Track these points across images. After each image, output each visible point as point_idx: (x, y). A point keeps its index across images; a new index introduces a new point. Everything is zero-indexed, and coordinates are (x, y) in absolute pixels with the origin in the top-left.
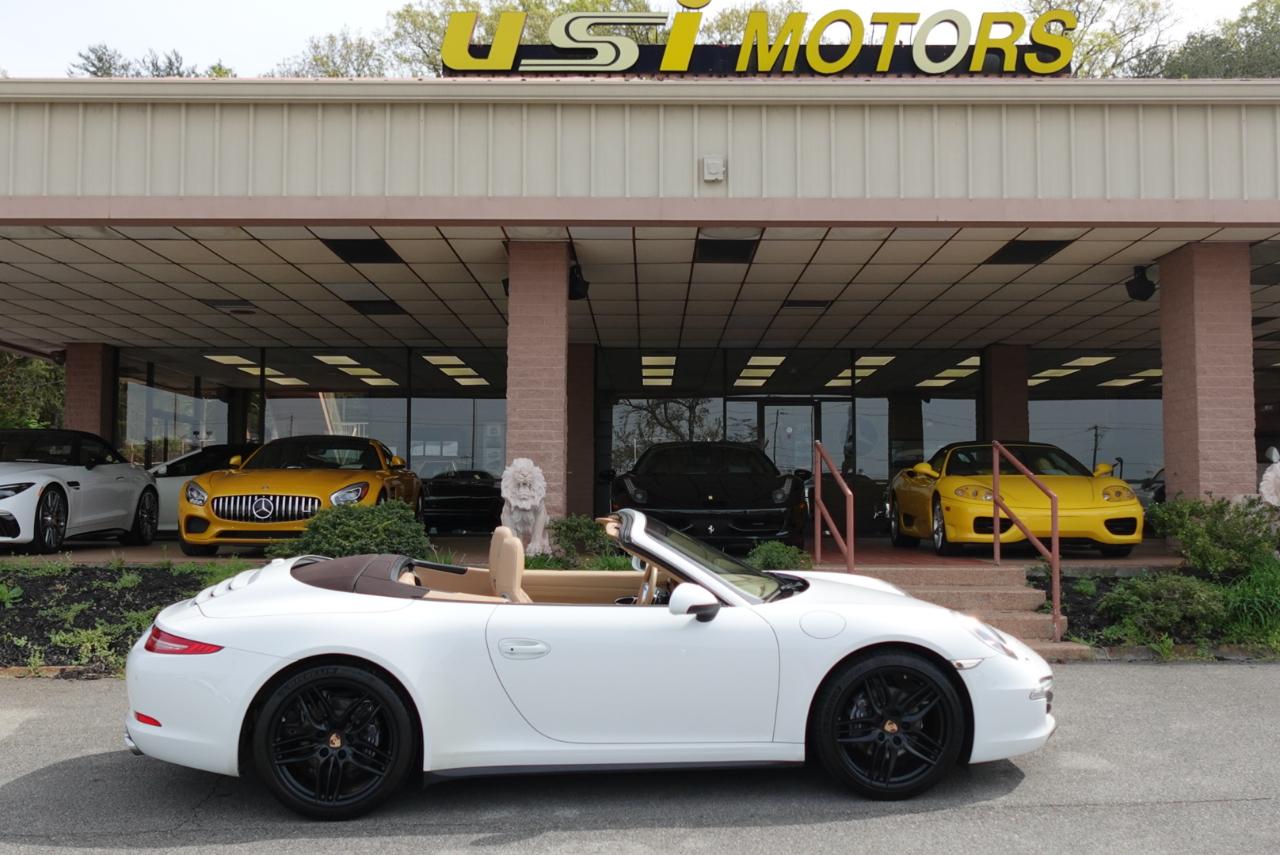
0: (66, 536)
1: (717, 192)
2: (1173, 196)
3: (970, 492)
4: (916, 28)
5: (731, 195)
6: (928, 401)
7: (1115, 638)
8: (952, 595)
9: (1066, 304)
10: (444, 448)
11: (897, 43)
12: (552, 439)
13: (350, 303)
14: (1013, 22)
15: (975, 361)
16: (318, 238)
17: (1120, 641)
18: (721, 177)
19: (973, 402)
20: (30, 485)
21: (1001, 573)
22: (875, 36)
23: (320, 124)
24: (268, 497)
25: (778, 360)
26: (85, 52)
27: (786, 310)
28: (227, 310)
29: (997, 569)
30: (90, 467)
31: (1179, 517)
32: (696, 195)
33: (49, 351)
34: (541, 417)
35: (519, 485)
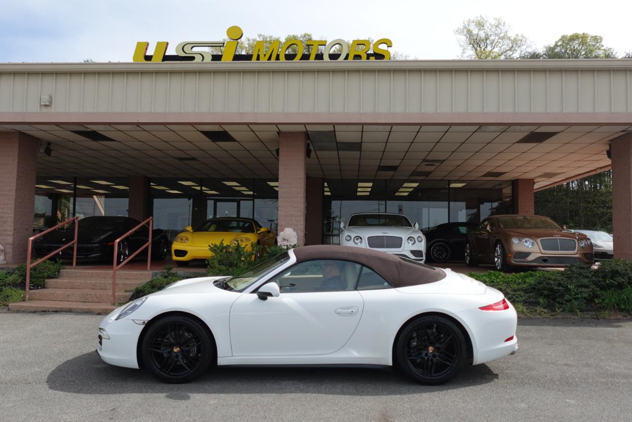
5: (53, 111)
8: (102, 283)
11: (318, 52)
12: (9, 214)
14: (366, 44)
18: (47, 104)
34: (5, 205)
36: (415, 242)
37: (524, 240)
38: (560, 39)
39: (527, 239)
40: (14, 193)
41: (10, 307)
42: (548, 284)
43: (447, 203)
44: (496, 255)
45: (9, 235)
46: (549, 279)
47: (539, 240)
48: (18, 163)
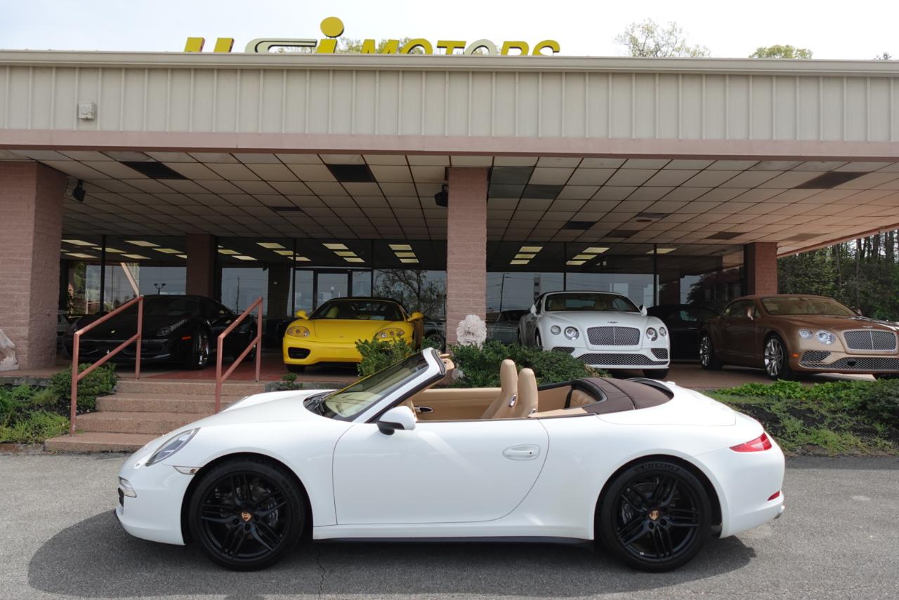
2: (398, 133)
5: (99, 129)
8: (189, 403)
12: (22, 291)
18: (90, 116)
32: (75, 128)
34: (16, 277)
36: (656, 336)
37: (818, 333)
38: (756, 53)
39: (822, 332)
40: (30, 258)
41: (46, 444)
42: (889, 402)
43: (652, 276)
44: (767, 354)
45: (22, 325)
46: (889, 395)
47: (842, 333)
48: (36, 211)
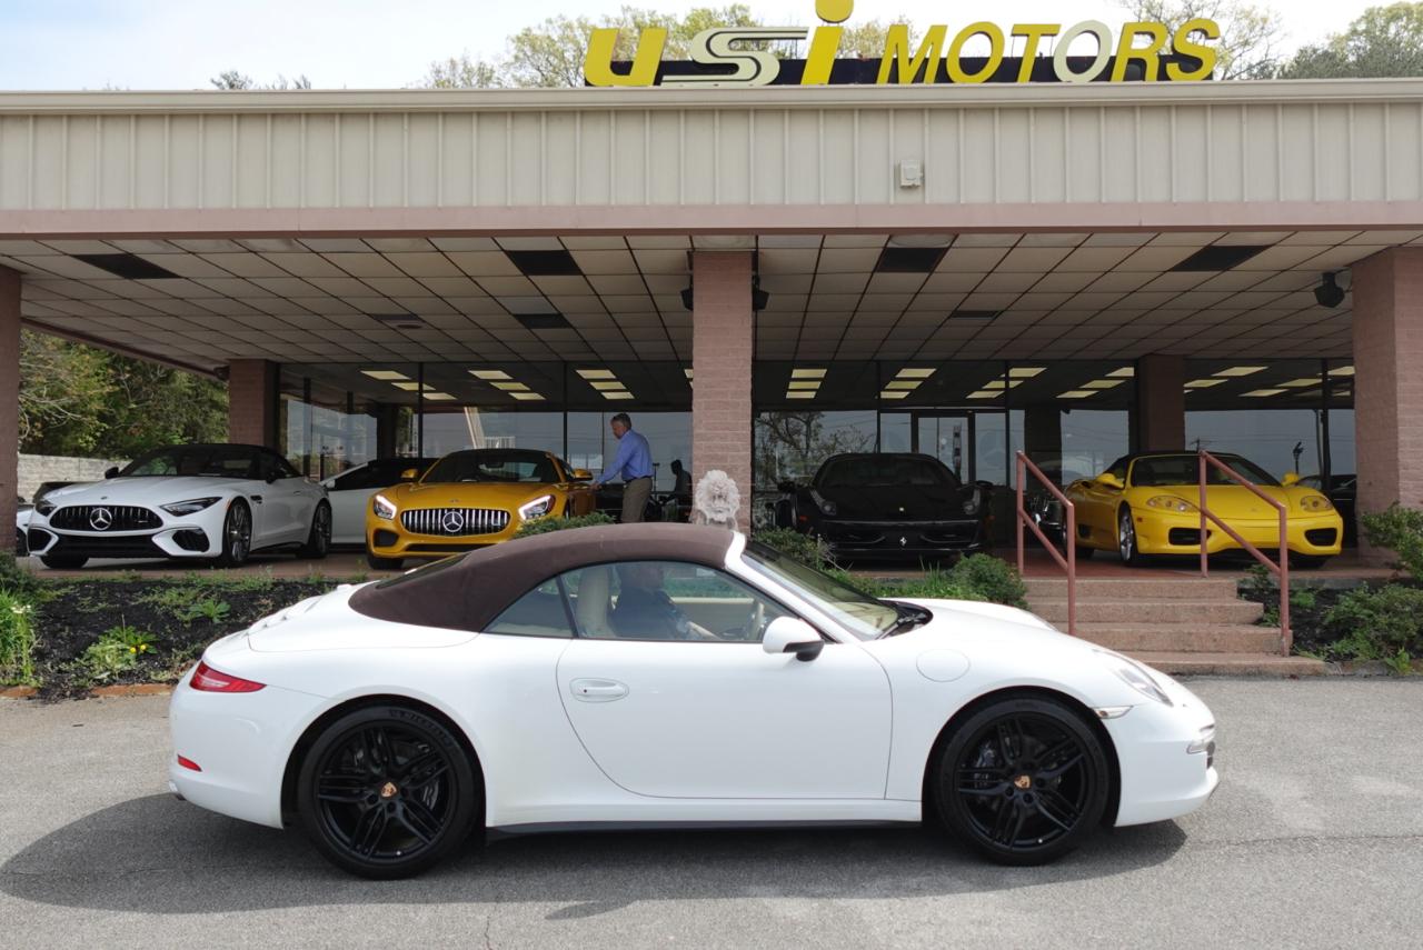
0: (251, 549)
1: (914, 198)
2: (1385, 197)
3: (1164, 502)
4: (1057, 40)
5: (927, 201)
6: (1068, 412)
7: (1347, 652)
9: (1240, 312)
10: (590, 461)
11: (1038, 55)
13: (516, 316)
14: (1154, 32)
15: (1129, 372)
16: (503, 250)
17: (1351, 656)
18: (918, 183)
19: (1126, 413)
20: (217, 499)
21: (1212, 586)
22: (1015, 48)
23: (509, 133)
24: (457, 510)
25: (926, 373)
26: (218, 78)
27: (954, 321)
28: (394, 324)
29: (1203, 581)
30: (270, 482)
31: (1397, 527)
32: (892, 201)
33: (212, 367)
35: (714, 497)
